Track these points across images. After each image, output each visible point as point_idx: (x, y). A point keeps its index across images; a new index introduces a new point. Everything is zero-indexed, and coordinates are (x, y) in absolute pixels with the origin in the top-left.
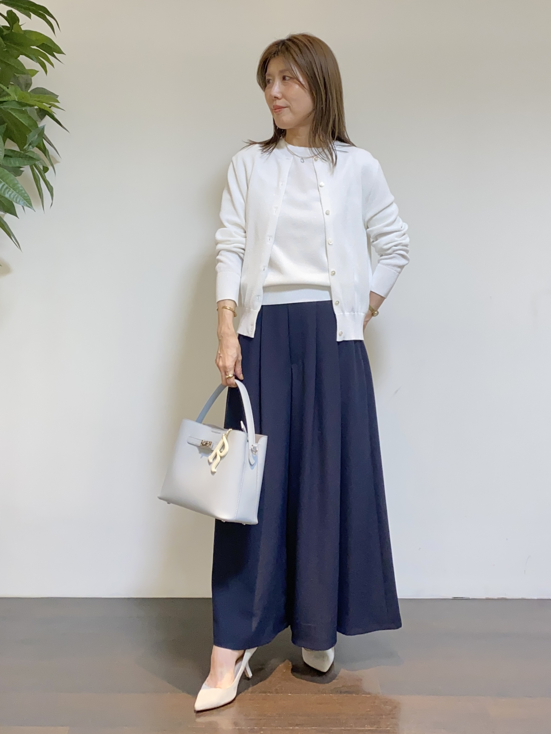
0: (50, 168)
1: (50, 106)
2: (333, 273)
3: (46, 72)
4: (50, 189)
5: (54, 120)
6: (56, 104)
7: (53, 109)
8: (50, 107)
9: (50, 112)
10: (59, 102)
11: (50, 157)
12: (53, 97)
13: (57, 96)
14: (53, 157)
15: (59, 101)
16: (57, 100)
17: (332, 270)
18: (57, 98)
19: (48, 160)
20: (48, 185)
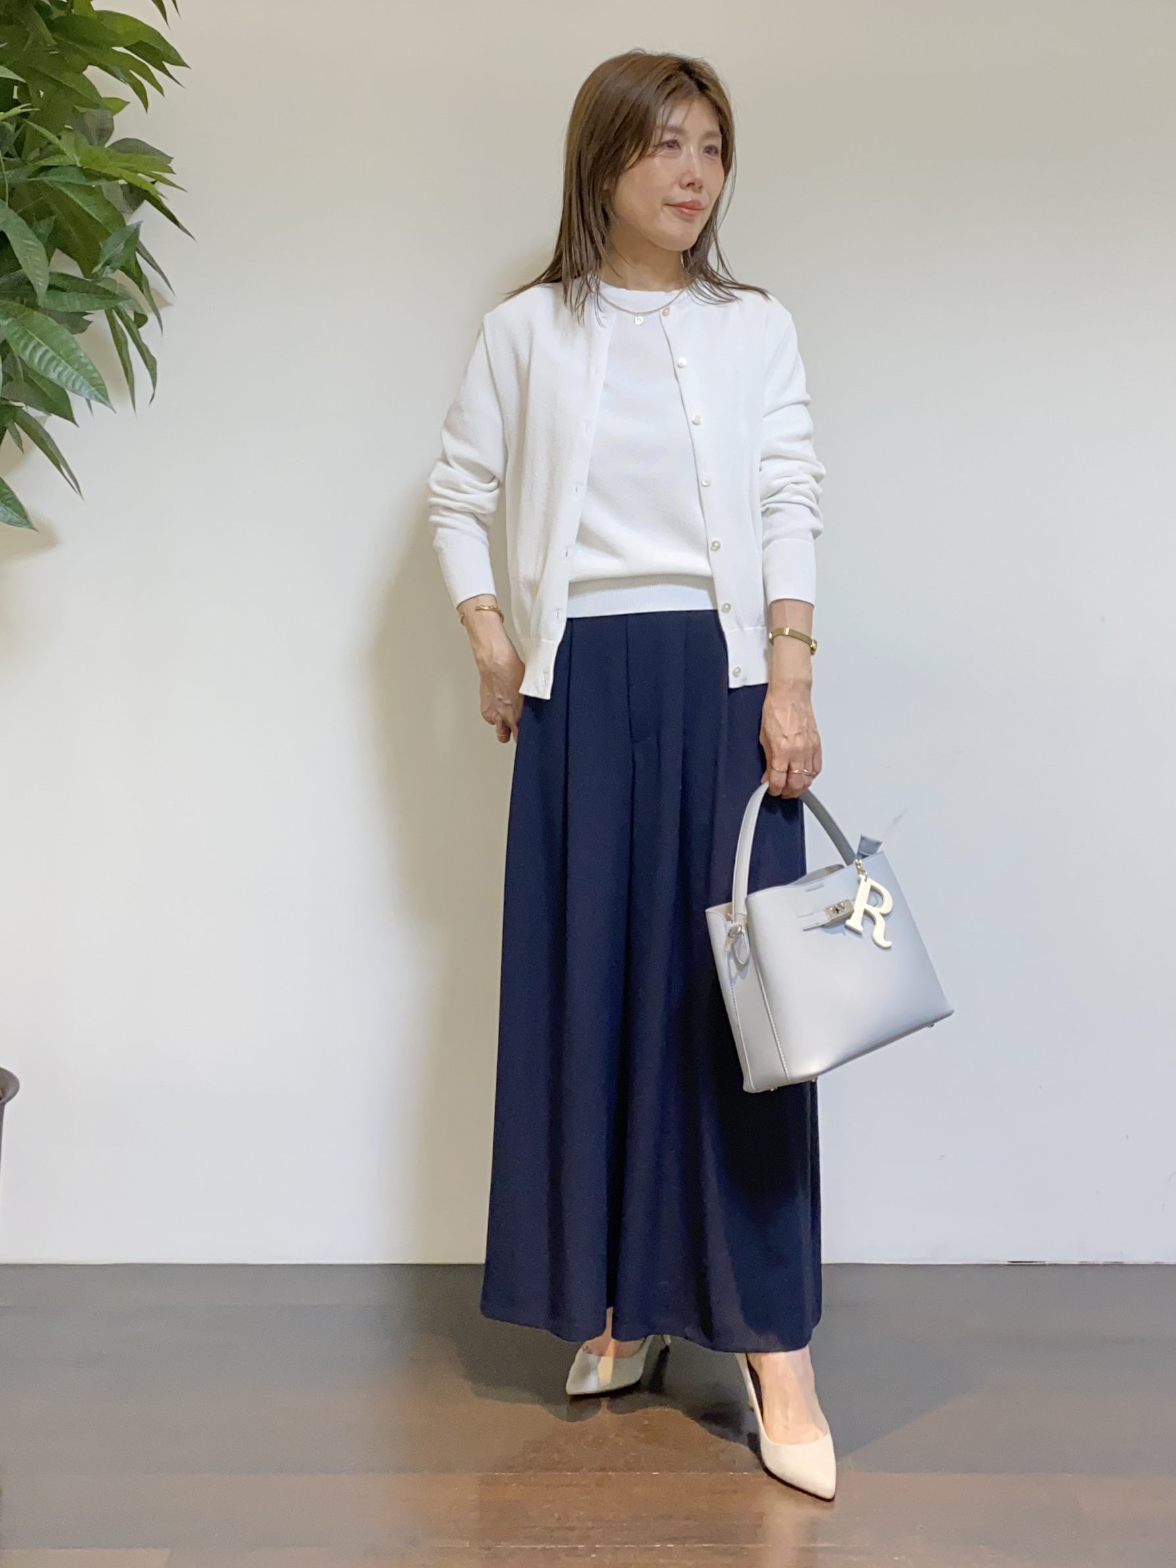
0: (152, 317)
1: (154, 180)
2: (716, 544)
3: (146, 106)
4: (150, 363)
5: (163, 212)
6: (168, 176)
7: (161, 188)
8: (153, 183)
9: (152, 193)
10: (172, 172)
11: (152, 293)
12: (160, 162)
13: (170, 159)
14: (158, 294)
15: (174, 170)
16: (170, 168)
17: (714, 540)
18: (170, 162)
19: (147, 299)
20: (146, 355)
